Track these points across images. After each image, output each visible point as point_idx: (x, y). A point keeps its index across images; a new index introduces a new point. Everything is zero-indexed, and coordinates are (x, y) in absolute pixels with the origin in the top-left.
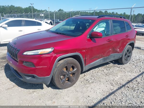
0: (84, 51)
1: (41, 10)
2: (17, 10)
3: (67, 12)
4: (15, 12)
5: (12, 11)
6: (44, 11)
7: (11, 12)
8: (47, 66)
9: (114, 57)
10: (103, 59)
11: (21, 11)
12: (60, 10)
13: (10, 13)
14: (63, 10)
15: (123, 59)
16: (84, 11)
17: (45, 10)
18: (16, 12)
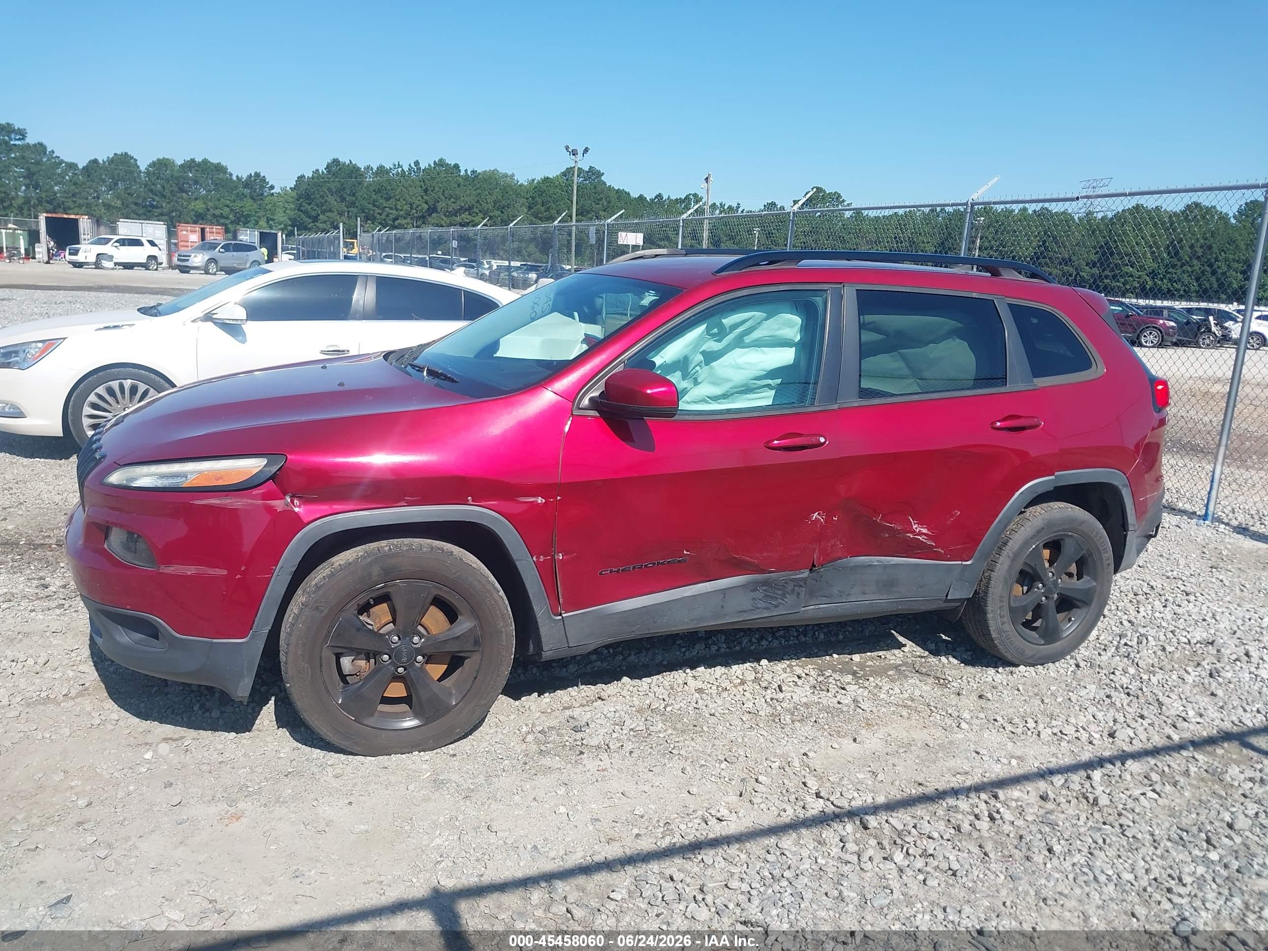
0: (540, 500)
1: (659, 196)
2: (470, 200)
3: (872, 214)
4: (462, 210)
5: (440, 206)
6: (678, 201)
7: (432, 210)
8: (225, 572)
9: (888, 585)
10: (751, 587)
11: (502, 209)
12: (819, 197)
13: (423, 220)
14: (837, 197)
15: (990, 616)
16: (1031, 208)
17: (685, 202)
18: (465, 217)
